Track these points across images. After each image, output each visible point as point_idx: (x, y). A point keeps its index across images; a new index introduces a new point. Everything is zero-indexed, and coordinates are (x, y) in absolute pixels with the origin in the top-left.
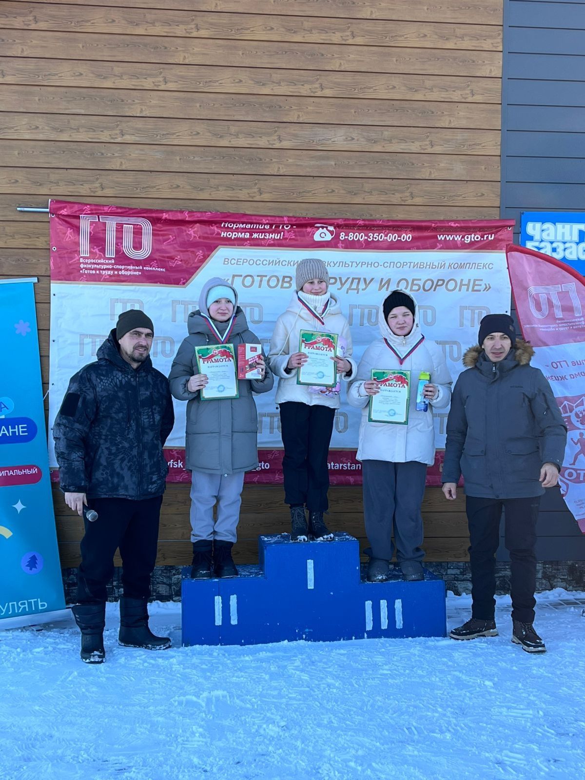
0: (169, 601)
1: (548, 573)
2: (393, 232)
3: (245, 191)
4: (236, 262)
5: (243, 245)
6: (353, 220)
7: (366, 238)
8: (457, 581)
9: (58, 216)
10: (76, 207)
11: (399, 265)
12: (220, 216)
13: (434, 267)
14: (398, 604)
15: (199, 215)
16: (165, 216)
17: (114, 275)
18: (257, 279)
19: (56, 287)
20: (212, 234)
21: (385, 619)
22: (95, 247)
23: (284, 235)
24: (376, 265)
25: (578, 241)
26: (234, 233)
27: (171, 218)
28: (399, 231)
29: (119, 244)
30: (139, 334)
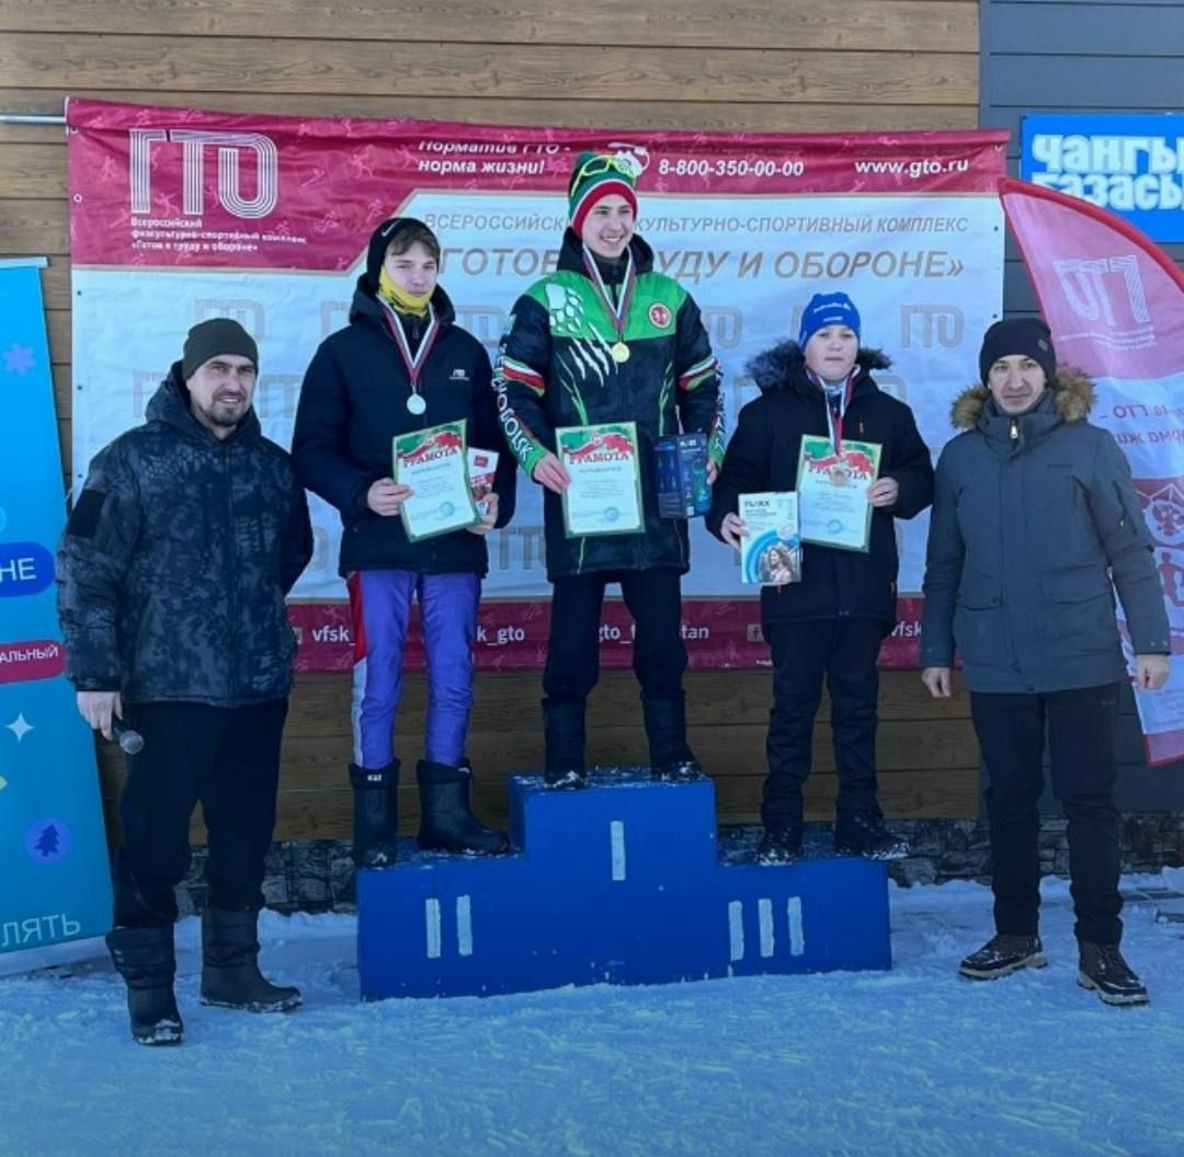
0: (325, 912)
2: (766, 158)
3: (466, 78)
4: (449, 222)
5: (462, 187)
6: (685, 134)
7: (712, 170)
9: (84, 131)
10: (122, 114)
11: (778, 224)
12: (416, 128)
14: (794, 906)
15: (373, 126)
16: (303, 129)
17: (202, 252)
18: (493, 257)
19: (82, 278)
20: (399, 165)
21: (768, 936)
22: (162, 195)
23: (546, 166)
24: (733, 224)
25: (1135, 172)
26: (445, 164)
27: (317, 133)
28: (776, 155)
29: (211, 188)
30: (224, 367)
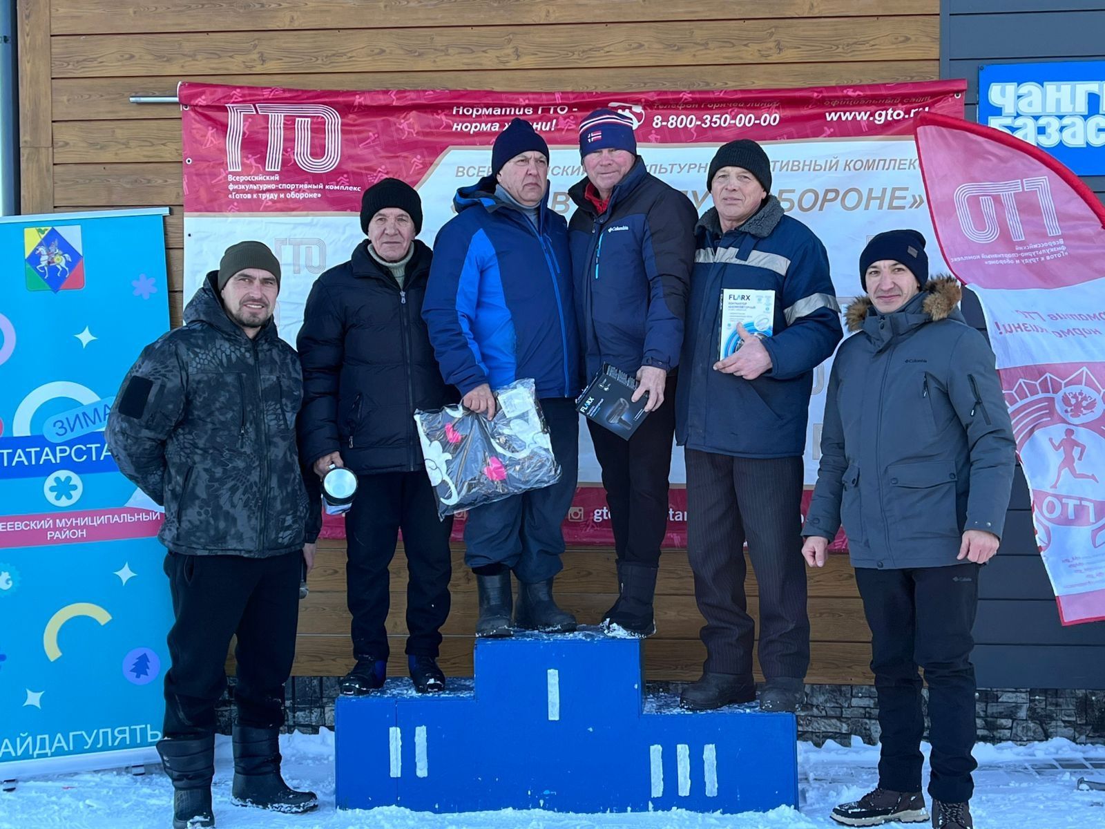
1: (1039, 710)
2: (746, 111)
3: (492, 54)
4: (476, 172)
6: (675, 93)
7: (699, 123)
8: (870, 718)
9: (193, 108)
10: (220, 93)
12: (449, 96)
13: (817, 168)
14: (710, 752)
15: (413, 95)
16: (358, 100)
17: (279, 200)
19: (192, 223)
20: (437, 127)
21: (685, 778)
22: (250, 156)
23: (557, 125)
25: (1087, 113)
26: (474, 125)
27: (369, 102)
28: (754, 108)
29: (289, 150)
30: (250, 279)
